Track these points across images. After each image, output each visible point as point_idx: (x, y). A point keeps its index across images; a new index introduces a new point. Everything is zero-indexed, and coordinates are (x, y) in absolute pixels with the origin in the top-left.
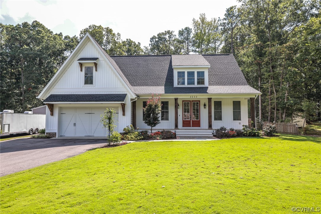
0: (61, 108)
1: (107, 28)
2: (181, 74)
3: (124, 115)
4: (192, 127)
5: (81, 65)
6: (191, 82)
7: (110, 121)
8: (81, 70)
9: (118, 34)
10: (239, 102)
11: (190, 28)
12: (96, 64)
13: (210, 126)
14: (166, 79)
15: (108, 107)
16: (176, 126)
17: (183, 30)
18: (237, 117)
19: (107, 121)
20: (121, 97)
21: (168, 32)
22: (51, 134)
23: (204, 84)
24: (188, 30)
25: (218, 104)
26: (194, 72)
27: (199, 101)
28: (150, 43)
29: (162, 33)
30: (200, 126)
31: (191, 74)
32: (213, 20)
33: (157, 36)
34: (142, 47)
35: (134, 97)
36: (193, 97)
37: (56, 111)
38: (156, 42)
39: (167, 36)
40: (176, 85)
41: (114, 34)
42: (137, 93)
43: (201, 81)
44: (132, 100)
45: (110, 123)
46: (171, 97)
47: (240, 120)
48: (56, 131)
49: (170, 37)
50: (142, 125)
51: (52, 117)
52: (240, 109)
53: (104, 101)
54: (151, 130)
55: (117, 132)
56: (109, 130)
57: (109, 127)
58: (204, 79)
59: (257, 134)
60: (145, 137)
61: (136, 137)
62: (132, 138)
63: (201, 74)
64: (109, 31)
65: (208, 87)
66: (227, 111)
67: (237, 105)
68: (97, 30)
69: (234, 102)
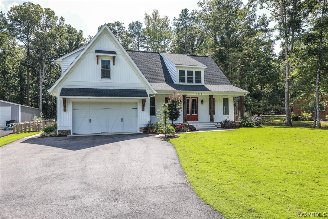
0: (73, 103)
2: (182, 73)
3: (143, 110)
4: (192, 120)
5: (97, 57)
6: (190, 80)
8: (98, 64)
9: (62, 18)
10: (228, 99)
12: (114, 58)
14: (165, 76)
17: (133, 24)
22: (64, 131)
24: (138, 24)
26: (193, 71)
27: (197, 98)
29: (111, 24)
30: (198, 120)
31: (190, 73)
32: (164, 18)
36: (199, 94)
37: (70, 107)
39: (116, 28)
40: (178, 82)
43: (198, 80)
47: (228, 114)
48: (71, 128)
51: (65, 113)
52: (228, 105)
54: (173, 124)
58: (200, 78)
59: (252, 124)
63: (198, 74)
64: (50, 13)
65: (204, 86)
66: (219, 107)
67: (226, 101)
69: (224, 99)
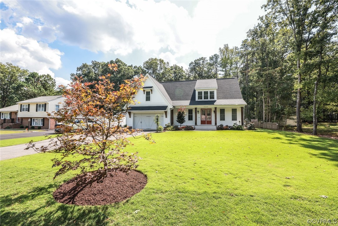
0: (134, 114)
1: (160, 60)
2: (200, 93)
3: (166, 117)
4: (207, 124)
5: (144, 91)
6: (206, 97)
7: (157, 120)
8: (144, 94)
9: (167, 62)
10: (236, 109)
11: (218, 54)
12: (151, 90)
13: (216, 124)
14: (192, 96)
15: (157, 113)
16: (196, 124)
17: (213, 57)
18: (234, 118)
19: (156, 120)
20: (164, 108)
21: (202, 58)
23: (214, 99)
24: (216, 56)
25: (222, 111)
26: (208, 91)
27: (211, 109)
28: (189, 67)
29: (197, 59)
30: (211, 124)
31: (206, 93)
32: (234, 48)
33: (194, 62)
34: (184, 69)
35: (172, 107)
36: (206, 107)
37: (132, 115)
38: (193, 66)
39: (201, 62)
40: (197, 99)
41: (165, 63)
42: (174, 105)
43: (212, 97)
44: (170, 109)
45: (157, 122)
46: (193, 107)
47: (236, 120)
48: (132, 126)
49: (203, 62)
50: (176, 123)
51: (130, 118)
52: (236, 114)
53: (156, 110)
54: (181, 126)
55: (162, 126)
56: (157, 125)
57: (157, 123)
58: (214, 96)
60: (177, 129)
61: (172, 129)
62: (169, 129)
63: (212, 93)
64: (162, 61)
65: (216, 101)
66: (228, 115)
67: (234, 111)
68: (153, 62)
69: (232, 109)
